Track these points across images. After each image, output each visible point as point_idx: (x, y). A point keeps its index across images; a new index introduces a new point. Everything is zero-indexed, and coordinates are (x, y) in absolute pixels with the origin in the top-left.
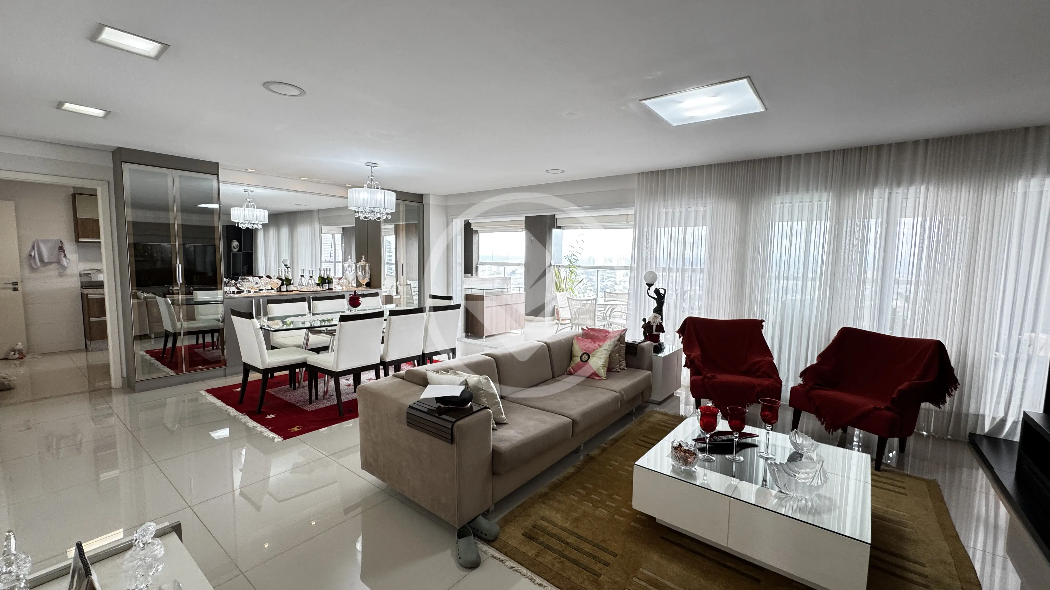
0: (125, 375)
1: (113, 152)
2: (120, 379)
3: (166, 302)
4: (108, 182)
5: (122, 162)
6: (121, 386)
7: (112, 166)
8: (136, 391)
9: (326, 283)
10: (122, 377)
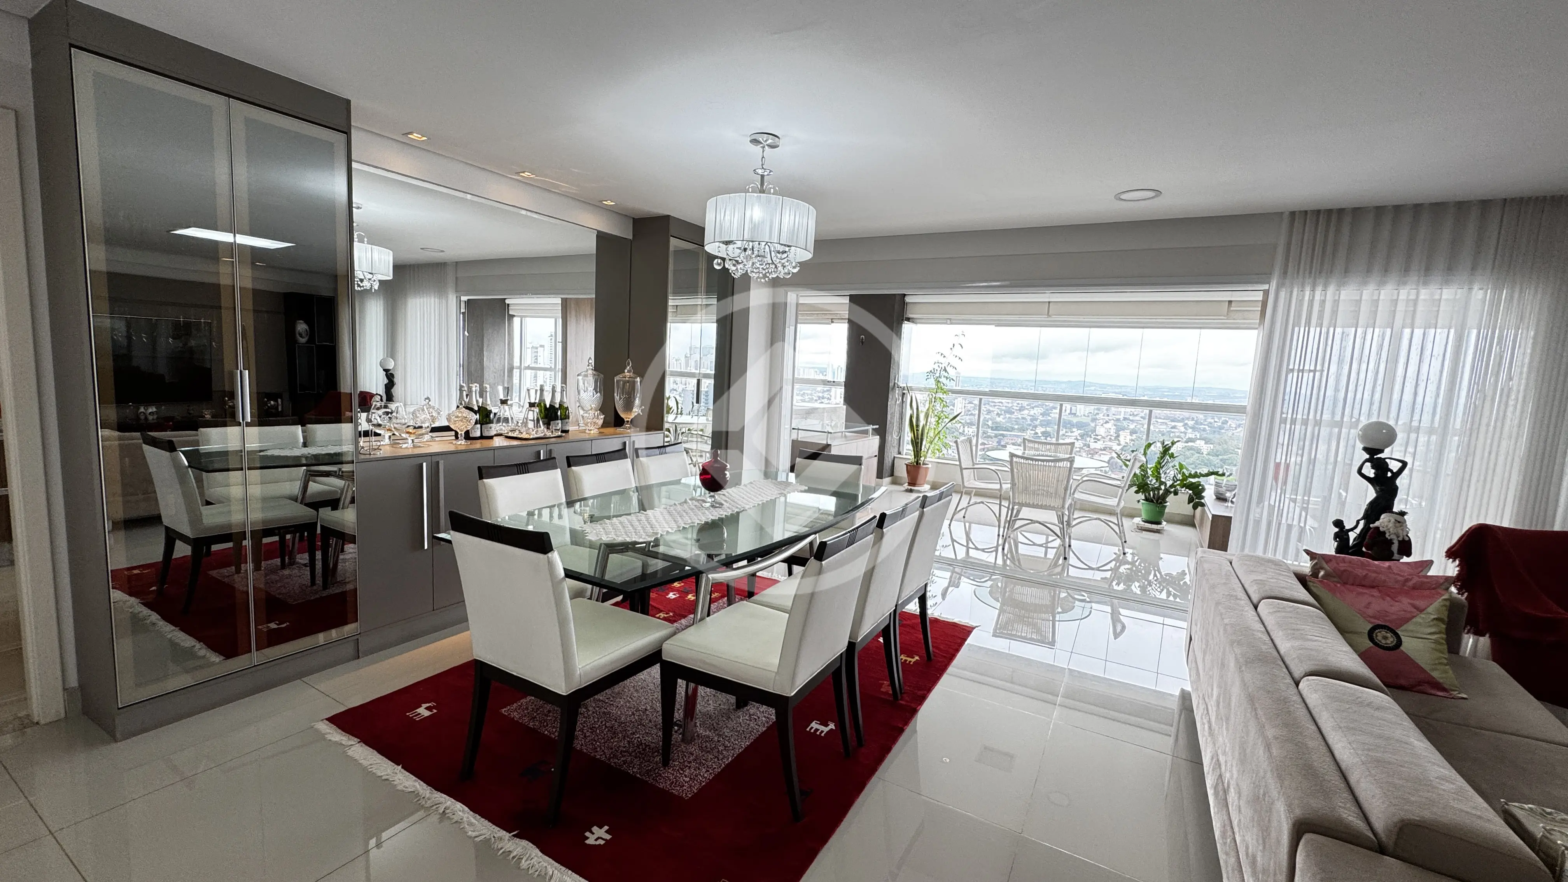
0: (73, 681)
1: (31, 22)
2: (60, 696)
3: (177, 464)
4: (16, 112)
5: (72, 45)
6: (63, 715)
7: (27, 63)
8: (118, 736)
9: (556, 418)
10: (65, 689)
